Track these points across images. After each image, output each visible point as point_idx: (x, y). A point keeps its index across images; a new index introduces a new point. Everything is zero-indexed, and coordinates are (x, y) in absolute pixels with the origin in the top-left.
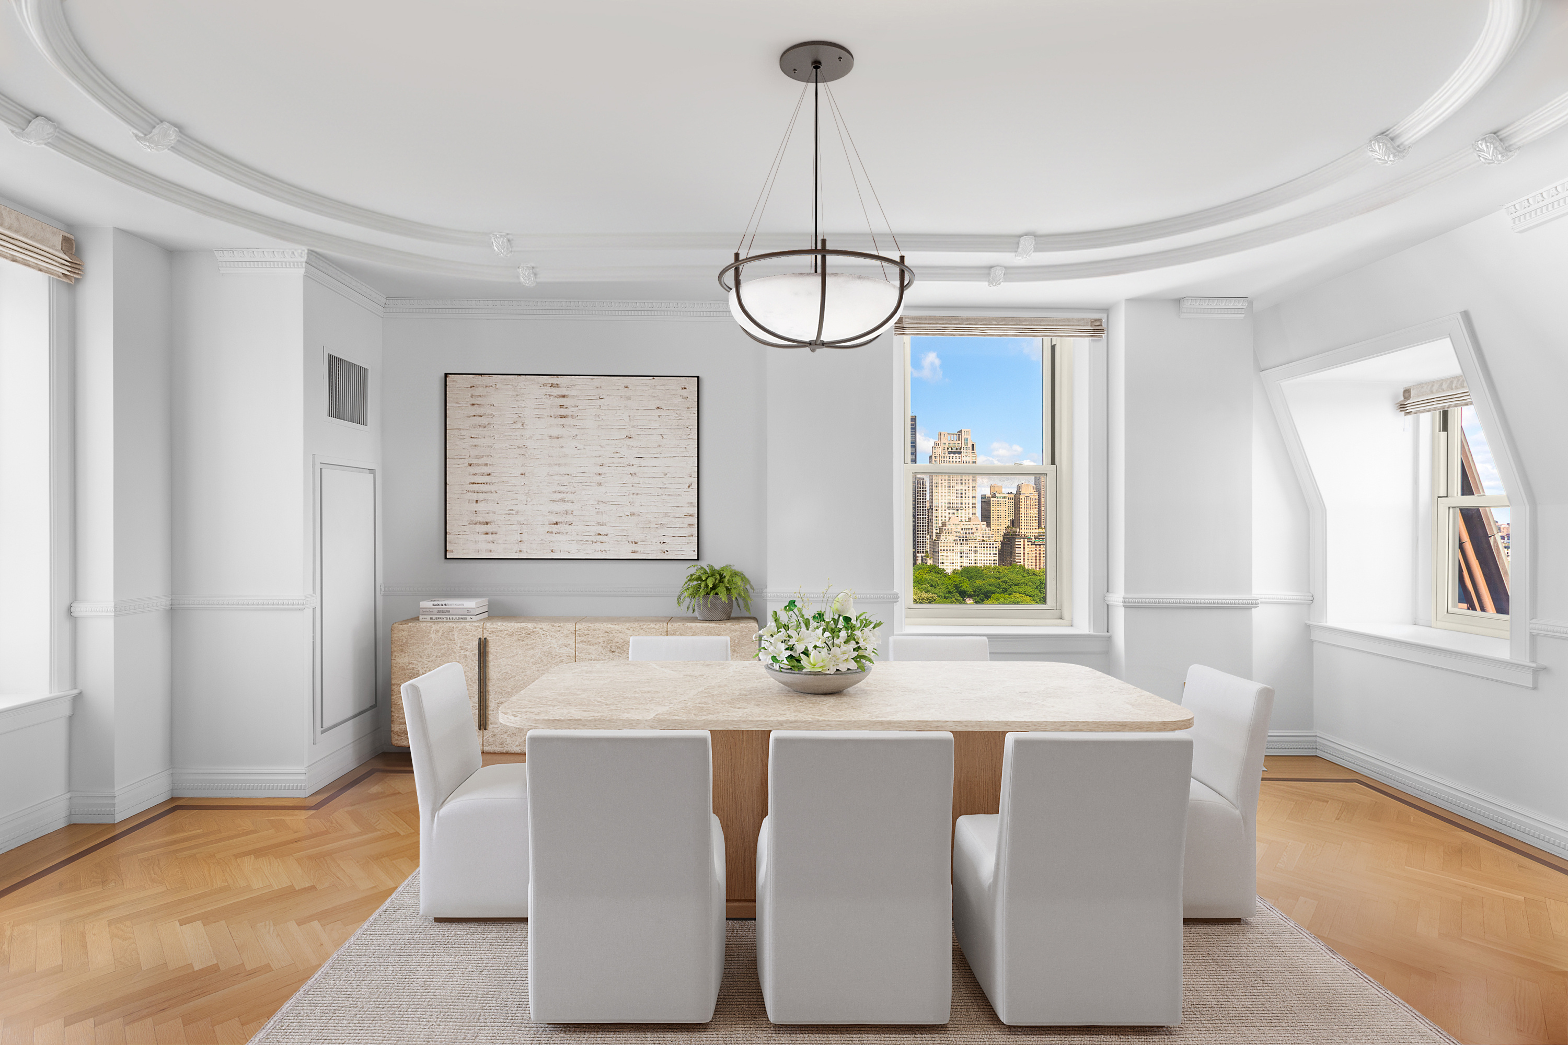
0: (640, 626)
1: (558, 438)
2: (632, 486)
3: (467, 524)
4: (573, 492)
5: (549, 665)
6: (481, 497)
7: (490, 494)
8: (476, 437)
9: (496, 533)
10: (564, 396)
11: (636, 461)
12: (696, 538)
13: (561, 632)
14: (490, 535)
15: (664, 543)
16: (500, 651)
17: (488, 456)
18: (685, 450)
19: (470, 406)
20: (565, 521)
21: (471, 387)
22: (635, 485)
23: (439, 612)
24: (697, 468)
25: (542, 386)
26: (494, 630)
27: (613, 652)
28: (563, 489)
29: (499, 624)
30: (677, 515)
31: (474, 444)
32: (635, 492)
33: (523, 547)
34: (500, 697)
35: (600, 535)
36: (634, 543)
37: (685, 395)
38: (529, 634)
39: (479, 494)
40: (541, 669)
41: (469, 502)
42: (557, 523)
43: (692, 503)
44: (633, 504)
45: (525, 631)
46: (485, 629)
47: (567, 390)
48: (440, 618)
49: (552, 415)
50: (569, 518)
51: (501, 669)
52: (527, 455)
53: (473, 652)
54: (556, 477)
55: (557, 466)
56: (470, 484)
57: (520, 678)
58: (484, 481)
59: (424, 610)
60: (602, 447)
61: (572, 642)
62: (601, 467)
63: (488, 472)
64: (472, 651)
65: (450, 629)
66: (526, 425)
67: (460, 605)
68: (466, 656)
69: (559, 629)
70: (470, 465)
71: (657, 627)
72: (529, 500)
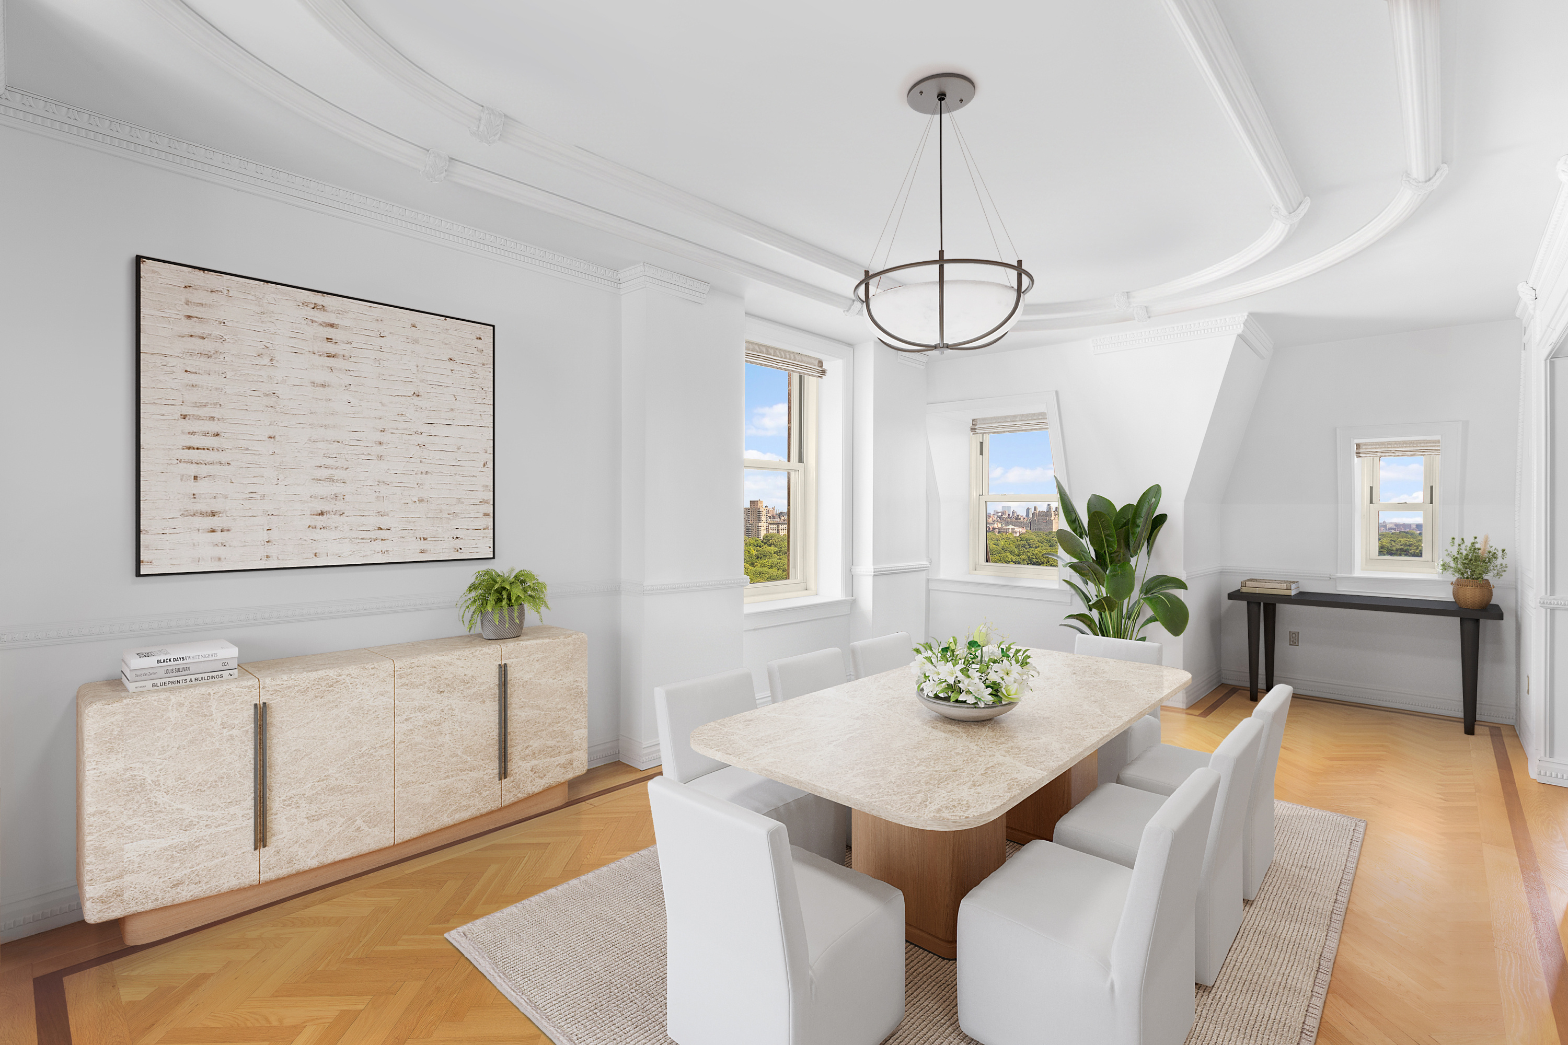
0: (472, 653)
1: (323, 386)
2: (421, 462)
3: (177, 515)
4: (345, 467)
5: (359, 726)
6: (202, 470)
7: (218, 467)
8: (194, 371)
9: (228, 530)
10: (332, 325)
11: (425, 428)
12: (492, 530)
13: (376, 675)
14: (219, 534)
15: (457, 538)
16: (288, 719)
17: (216, 404)
18: (479, 418)
19: (183, 318)
20: (334, 510)
21: (185, 287)
22: (424, 460)
23: (168, 672)
24: (492, 441)
25: (301, 304)
26: (277, 688)
27: (441, 692)
28: (330, 462)
29: (285, 677)
30: (472, 502)
31: (191, 383)
32: (424, 470)
33: (272, 550)
34: (287, 790)
35: (381, 529)
36: (422, 539)
37: (480, 347)
38: (332, 686)
39: (199, 465)
40: (348, 734)
41: (181, 480)
42: (322, 514)
43: (487, 486)
44: (421, 487)
45: (326, 682)
46: (263, 688)
47: (337, 317)
48: (173, 682)
49: (316, 352)
50: (339, 506)
51: (289, 747)
52: (278, 409)
53: (244, 729)
54: (320, 445)
55: (323, 428)
56: (183, 449)
57: (319, 754)
58: (207, 445)
59: (138, 673)
60: (383, 405)
61: (390, 688)
62: (382, 433)
63: (216, 430)
64: (242, 727)
65: (203, 698)
66: (277, 361)
67: (209, 656)
68: (231, 738)
69: (373, 672)
70: (184, 417)
71: (490, 651)
72: (281, 477)
